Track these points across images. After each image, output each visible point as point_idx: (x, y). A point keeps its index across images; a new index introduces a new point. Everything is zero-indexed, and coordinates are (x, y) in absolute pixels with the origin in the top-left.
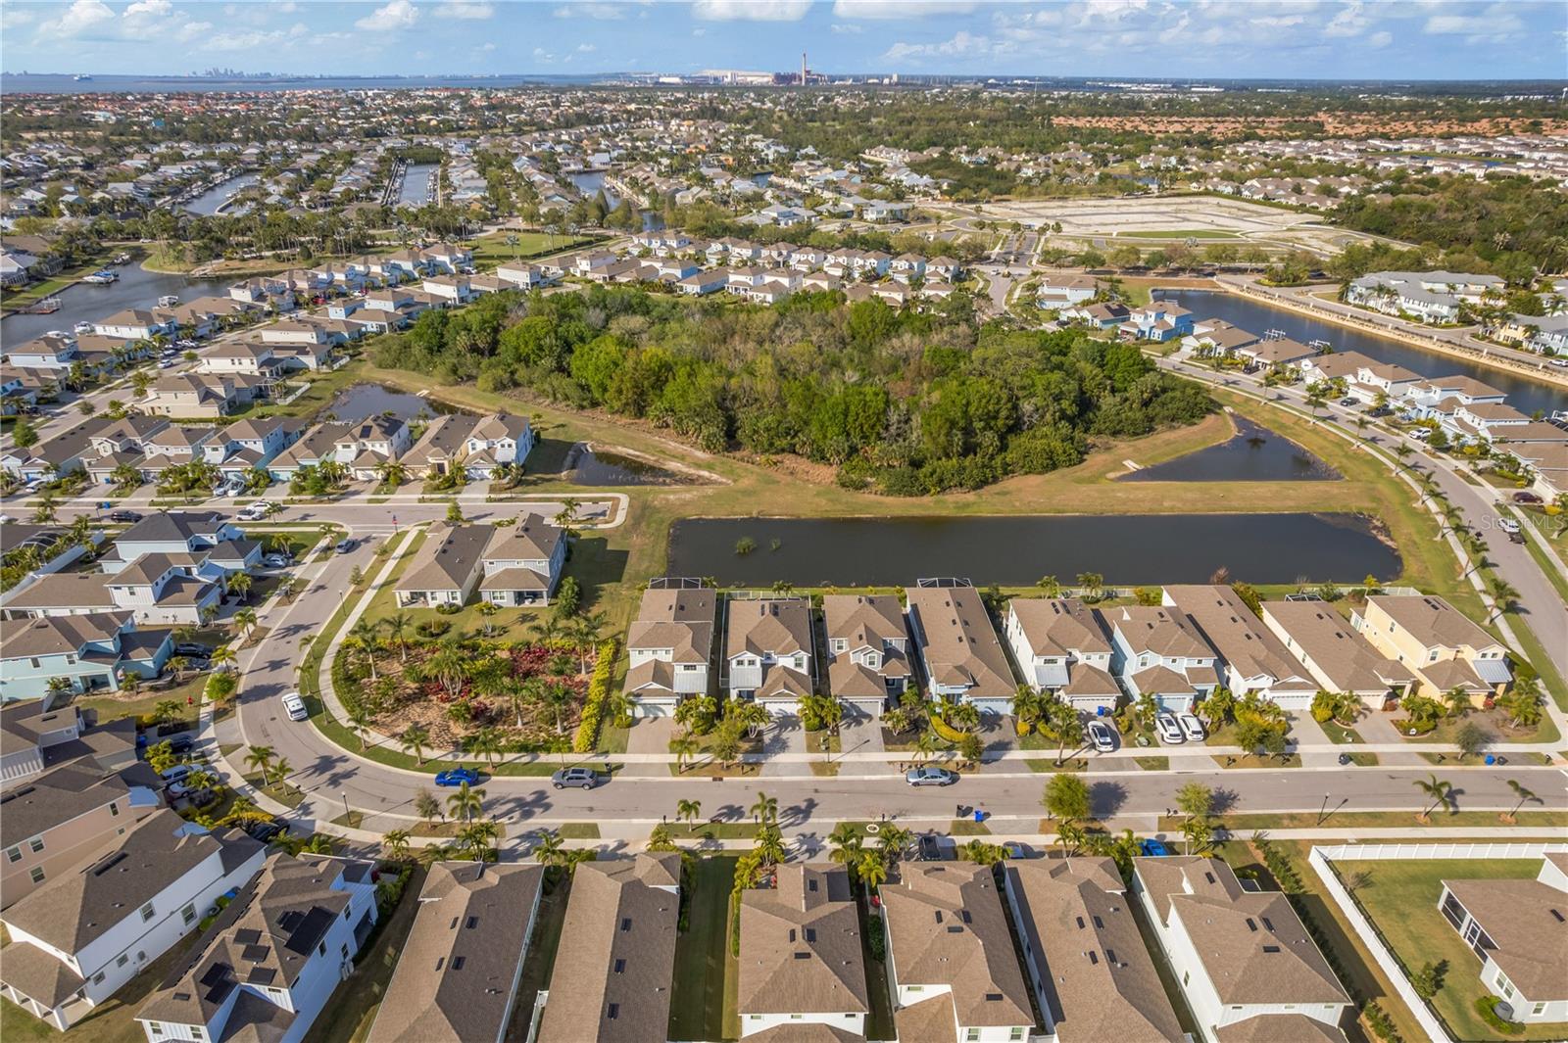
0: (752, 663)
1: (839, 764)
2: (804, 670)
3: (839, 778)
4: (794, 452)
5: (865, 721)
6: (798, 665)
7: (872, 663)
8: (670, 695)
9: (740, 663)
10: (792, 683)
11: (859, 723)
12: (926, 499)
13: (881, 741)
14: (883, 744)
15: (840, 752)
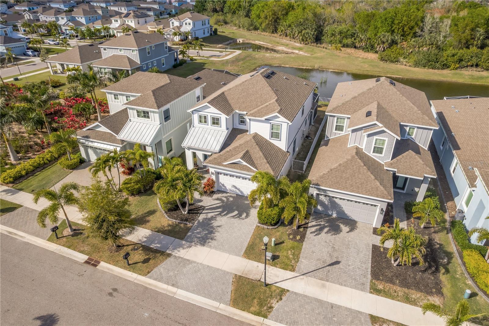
0: (216, 122)
1: (283, 292)
2: (282, 144)
4: (355, 47)
5: (345, 228)
6: (275, 135)
7: (378, 150)
8: (111, 139)
9: (203, 120)
10: (257, 154)
11: (336, 230)
12: (446, 72)
13: (366, 269)
14: (369, 276)
15: (293, 270)
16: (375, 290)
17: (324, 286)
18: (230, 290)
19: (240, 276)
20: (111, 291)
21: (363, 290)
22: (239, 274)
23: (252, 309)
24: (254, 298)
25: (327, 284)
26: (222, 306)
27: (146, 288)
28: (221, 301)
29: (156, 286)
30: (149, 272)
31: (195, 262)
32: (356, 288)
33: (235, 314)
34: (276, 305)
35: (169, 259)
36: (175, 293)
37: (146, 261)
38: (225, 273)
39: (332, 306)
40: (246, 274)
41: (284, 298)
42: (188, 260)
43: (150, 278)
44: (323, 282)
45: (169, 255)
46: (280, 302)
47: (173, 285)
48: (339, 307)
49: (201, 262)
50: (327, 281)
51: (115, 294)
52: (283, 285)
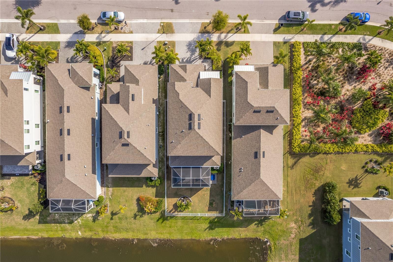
1: (158, 33)
3: (159, 21)
13: (134, 50)
14: (133, 47)
15: (158, 42)
16: (131, 42)
17: (147, 39)
18: (174, 27)
19: (173, 33)
20: (209, 14)
21: (135, 41)
22: (174, 34)
23: (165, 23)
24: (166, 27)
25: (146, 40)
26: (174, 22)
27: (199, 19)
28: (175, 23)
29: (197, 20)
30: (202, 24)
31: (190, 33)
32: (137, 41)
33: (170, 20)
34: (159, 27)
35: (199, 31)
36: (190, 20)
37: (205, 28)
38: (178, 33)
39: (143, 33)
40: (171, 35)
41: (158, 30)
42: (192, 33)
43: (200, 23)
44: (147, 40)
45: (199, 33)
46: (158, 29)
47: (192, 23)
48: (141, 33)
49: (188, 34)
50: (146, 41)
51: (207, 13)
52: (159, 35)
